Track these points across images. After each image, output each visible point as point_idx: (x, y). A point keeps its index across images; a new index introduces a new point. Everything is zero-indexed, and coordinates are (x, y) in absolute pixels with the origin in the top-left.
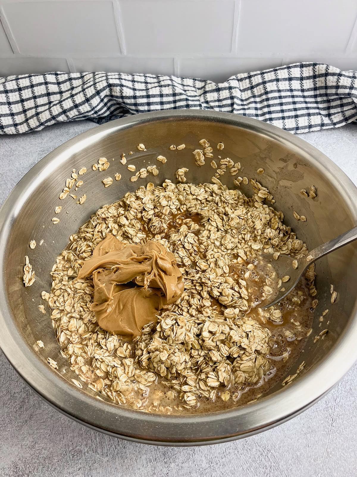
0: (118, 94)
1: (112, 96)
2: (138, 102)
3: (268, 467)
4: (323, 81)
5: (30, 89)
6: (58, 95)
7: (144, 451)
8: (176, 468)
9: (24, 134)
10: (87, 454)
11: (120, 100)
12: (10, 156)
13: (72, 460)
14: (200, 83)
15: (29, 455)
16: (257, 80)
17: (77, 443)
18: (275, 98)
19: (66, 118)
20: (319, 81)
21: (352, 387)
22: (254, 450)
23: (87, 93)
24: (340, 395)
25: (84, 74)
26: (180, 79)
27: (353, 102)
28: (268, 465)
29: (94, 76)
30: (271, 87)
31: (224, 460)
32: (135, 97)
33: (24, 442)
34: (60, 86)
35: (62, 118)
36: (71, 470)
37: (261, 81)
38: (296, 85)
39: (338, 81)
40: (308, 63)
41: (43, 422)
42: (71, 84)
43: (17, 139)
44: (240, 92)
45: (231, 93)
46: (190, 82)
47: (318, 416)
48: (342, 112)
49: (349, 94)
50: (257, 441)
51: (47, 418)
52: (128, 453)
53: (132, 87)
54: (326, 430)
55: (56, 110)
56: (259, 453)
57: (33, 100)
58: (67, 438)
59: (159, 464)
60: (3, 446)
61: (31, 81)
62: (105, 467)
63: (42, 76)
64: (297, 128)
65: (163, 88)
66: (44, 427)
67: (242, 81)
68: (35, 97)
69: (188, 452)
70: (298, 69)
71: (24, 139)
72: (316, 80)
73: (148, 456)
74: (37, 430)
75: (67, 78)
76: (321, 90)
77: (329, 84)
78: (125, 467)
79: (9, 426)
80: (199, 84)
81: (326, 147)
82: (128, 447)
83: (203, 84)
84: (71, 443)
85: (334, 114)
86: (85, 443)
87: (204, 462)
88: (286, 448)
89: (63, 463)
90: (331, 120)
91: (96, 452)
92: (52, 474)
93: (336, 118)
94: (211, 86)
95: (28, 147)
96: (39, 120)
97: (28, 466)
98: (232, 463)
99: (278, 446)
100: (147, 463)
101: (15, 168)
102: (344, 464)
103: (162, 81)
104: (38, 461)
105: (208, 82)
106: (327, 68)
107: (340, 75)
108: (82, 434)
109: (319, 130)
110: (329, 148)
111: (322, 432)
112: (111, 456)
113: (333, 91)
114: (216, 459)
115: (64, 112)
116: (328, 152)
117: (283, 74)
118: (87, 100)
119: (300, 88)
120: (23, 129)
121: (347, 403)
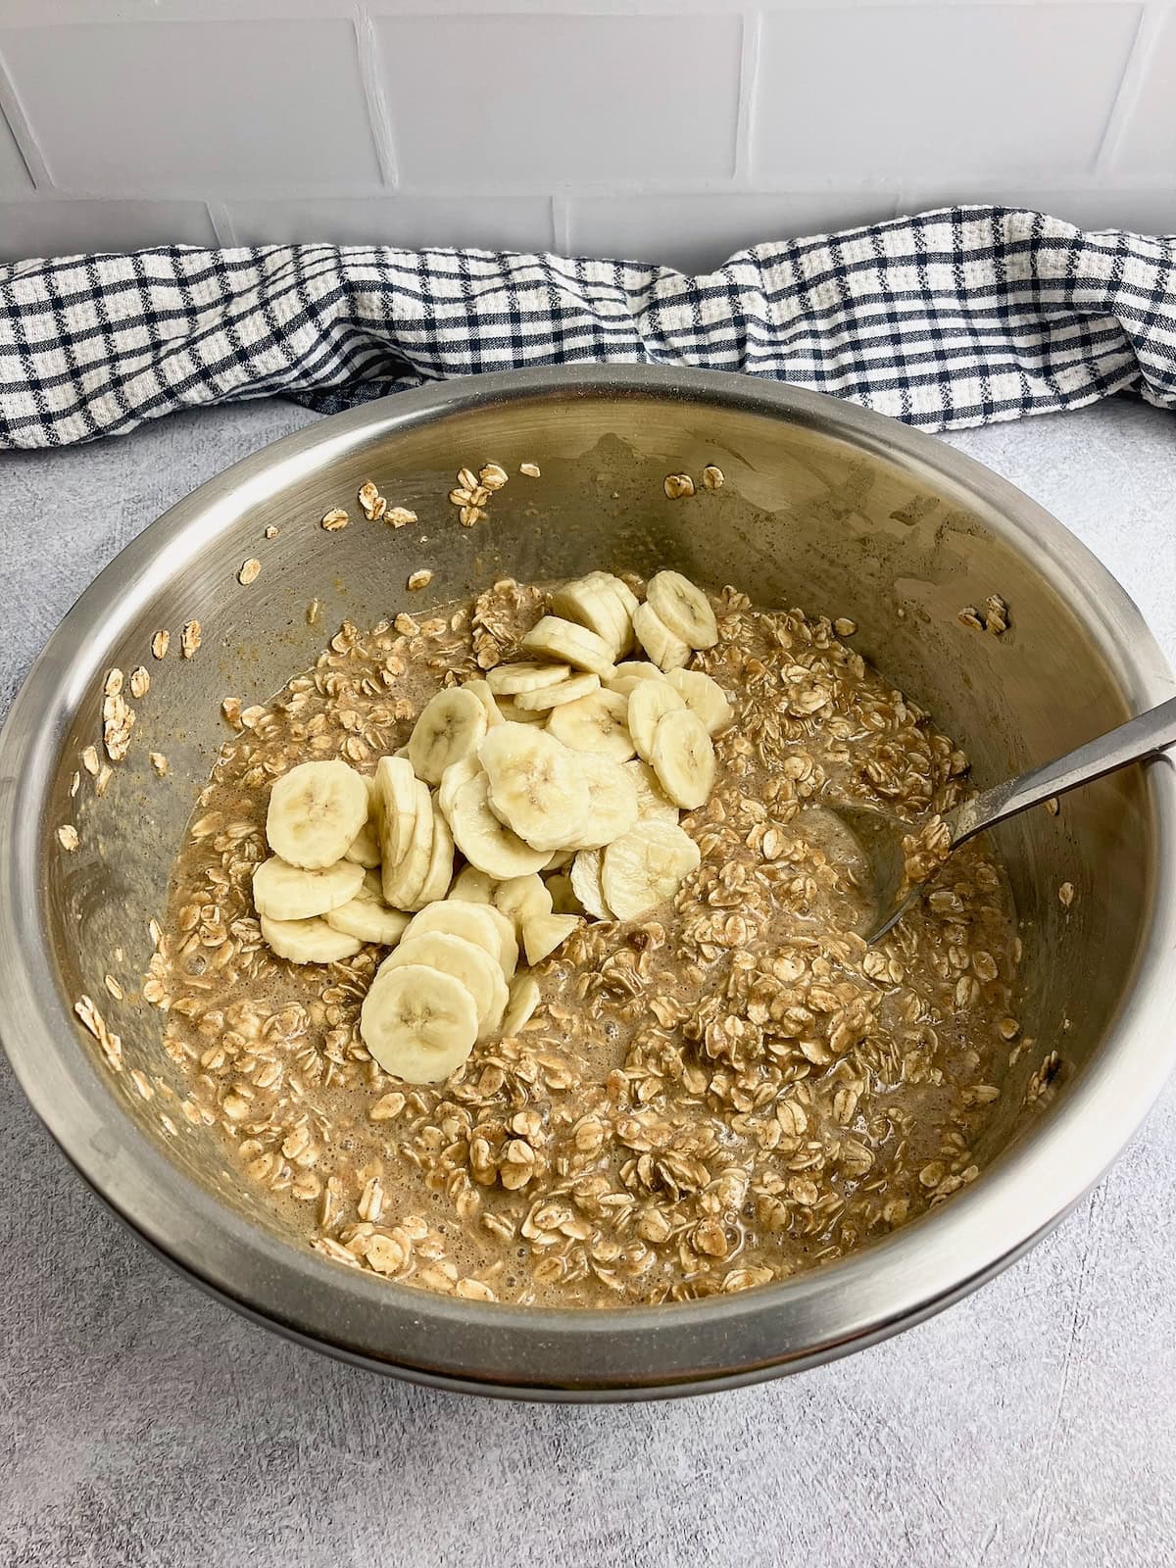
0: (378, 316)
1: (356, 321)
2: (440, 339)
3: (879, 1471)
4: (1026, 264)
5: (91, 303)
6: (183, 321)
7: (493, 1438)
8: (594, 1485)
9: (75, 447)
10: (314, 1453)
11: (385, 334)
12: (33, 520)
13: (268, 1472)
14: (638, 275)
15: (130, 1462)
16: (818, 262)
17: (280, 1421)
18: (875, 320)
19: (209, 395)
20: (1013, 264)
21: (1132, 1219)
22: (836, 1420)
23: (277, 313)
24: (1097, 1245)
25: (265, 250)
26: (572, 263)
27: (1121, 331)
28: (878, 1467)
29: (297, 257)
30: (861, 283)
31: (742, 1455)
32: (430, 324)
33: (114, 1423)
34: (187, 290)
35: (196, 394)
36: (264, 1504)
37: (829, 266)
38: (940, 276)
39: (1072, 263)
40: (975, 208)
41: (170, 1359)
42: (224, 285)
43: (53, 463)
44: (764, 302)
45: (736, 306)
46: (603, 272)
47: (1029, 1313)
48: (1087, 360)
49: (1108, 306)
50: (844, 1394)
51: (183, 1346)
52: (443, 1445)
53: (419, 290)
54: (1056, 1352)
55: (178, 368)
56: (851, 1430)
57: (100, 338)
58: (250, 1406)
59: (540, 1476)
60: (47, 1437)
61: (92, 276)
62: (374, 1490)
63: (129, 260)
64: (948, 415)
65: (520, 294)
66: (175, 1374)
67: (771, 266)
68: (107, 329)
69: (630, 1435)
70: (947, 228)
71: (76, 461)
72: (1004, 261)
73: (505, 1452)
74: (152, 1382)
75: (209, 265)
76: (1019, 293)
77: (1046, 273)
78: (433, 1488)
79: (65, 1373)
80: (634, 279)
81: (1039, 471)
82: (442, 1425)
83: (644, 278)
84: (261, 1421)
85: (1063, 367)
86: (306, 1417)
87: (681, 1463)
88: (935, 1414)
89: (238, 1483)
90: (1052, 385)
91: (341, 1446)
92: (206, 1519)
93: (1071, 380)
94: (672, 284)
95: (88, 489)
96: (121, 401)
97: (128, 1497)
98: (769, 1464)
99: (908, 1407)
100: (503, 1472)
101: (50, 558)
102: (1114, 1457)
103: (517, 270)
104: (158, 1481)
105: (664, 270)
106: (1037, 224)
107: (1078, 245)
108: (296, 1390)
109: (1016, 417)
110: (1051, 474)
111: (1044, 1360)
112: (390, 1455)
113: (1058, 295)
114: (719, 1452)
115: (204, 374)
116: (1046, 487)
117: (900, 243)
118: (278, 335)
119: (953, 287)
120: (71, 430)
121: (1120, 1268)
